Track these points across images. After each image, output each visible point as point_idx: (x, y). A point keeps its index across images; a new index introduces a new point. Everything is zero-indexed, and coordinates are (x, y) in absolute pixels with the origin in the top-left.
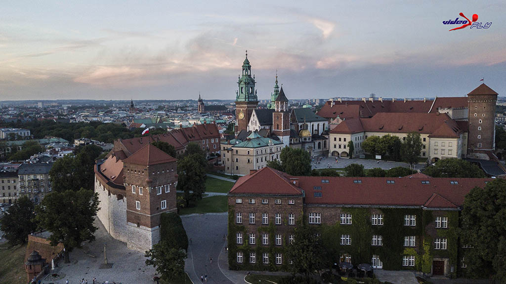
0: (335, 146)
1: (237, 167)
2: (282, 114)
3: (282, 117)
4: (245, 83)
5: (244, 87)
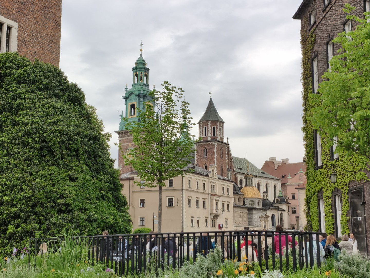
1: (142, 219)
2: (215, 144)
3: (215, 150)
4: (139, 96)
5: (136, 102)
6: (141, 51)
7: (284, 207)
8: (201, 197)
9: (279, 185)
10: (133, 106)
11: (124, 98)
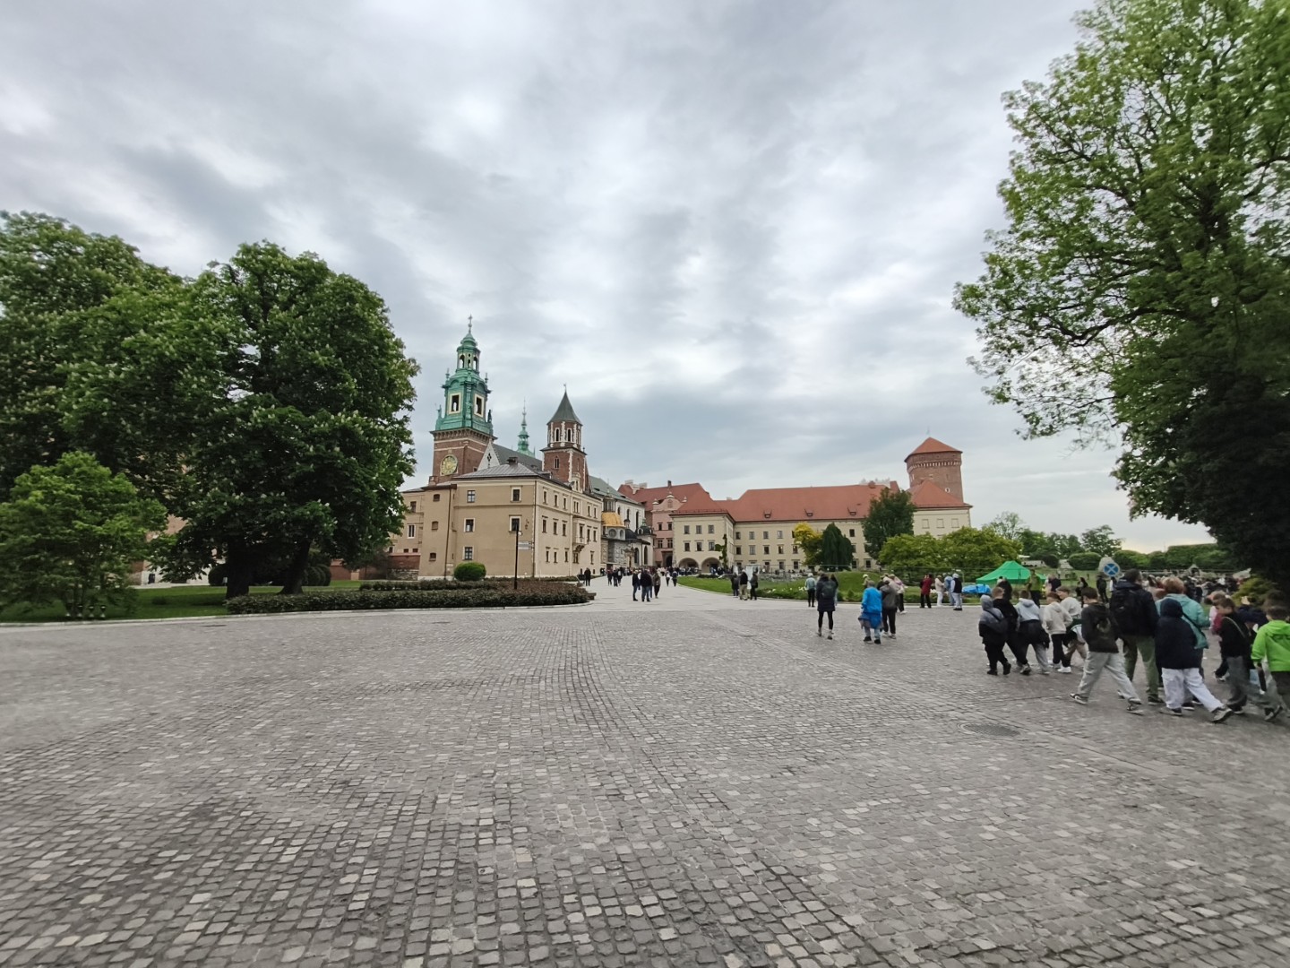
0: (687, 547)
1: (468, 550)
2: (571, 452)
3: (570, 461)
4: (465, 384)
5: (460, 394)
6: (470, 326)
7: (649, 540)
8: (561, 518)
9: (642, 512)
10: (455, 399)
11: (444, 387)
